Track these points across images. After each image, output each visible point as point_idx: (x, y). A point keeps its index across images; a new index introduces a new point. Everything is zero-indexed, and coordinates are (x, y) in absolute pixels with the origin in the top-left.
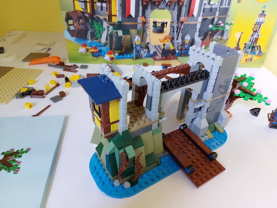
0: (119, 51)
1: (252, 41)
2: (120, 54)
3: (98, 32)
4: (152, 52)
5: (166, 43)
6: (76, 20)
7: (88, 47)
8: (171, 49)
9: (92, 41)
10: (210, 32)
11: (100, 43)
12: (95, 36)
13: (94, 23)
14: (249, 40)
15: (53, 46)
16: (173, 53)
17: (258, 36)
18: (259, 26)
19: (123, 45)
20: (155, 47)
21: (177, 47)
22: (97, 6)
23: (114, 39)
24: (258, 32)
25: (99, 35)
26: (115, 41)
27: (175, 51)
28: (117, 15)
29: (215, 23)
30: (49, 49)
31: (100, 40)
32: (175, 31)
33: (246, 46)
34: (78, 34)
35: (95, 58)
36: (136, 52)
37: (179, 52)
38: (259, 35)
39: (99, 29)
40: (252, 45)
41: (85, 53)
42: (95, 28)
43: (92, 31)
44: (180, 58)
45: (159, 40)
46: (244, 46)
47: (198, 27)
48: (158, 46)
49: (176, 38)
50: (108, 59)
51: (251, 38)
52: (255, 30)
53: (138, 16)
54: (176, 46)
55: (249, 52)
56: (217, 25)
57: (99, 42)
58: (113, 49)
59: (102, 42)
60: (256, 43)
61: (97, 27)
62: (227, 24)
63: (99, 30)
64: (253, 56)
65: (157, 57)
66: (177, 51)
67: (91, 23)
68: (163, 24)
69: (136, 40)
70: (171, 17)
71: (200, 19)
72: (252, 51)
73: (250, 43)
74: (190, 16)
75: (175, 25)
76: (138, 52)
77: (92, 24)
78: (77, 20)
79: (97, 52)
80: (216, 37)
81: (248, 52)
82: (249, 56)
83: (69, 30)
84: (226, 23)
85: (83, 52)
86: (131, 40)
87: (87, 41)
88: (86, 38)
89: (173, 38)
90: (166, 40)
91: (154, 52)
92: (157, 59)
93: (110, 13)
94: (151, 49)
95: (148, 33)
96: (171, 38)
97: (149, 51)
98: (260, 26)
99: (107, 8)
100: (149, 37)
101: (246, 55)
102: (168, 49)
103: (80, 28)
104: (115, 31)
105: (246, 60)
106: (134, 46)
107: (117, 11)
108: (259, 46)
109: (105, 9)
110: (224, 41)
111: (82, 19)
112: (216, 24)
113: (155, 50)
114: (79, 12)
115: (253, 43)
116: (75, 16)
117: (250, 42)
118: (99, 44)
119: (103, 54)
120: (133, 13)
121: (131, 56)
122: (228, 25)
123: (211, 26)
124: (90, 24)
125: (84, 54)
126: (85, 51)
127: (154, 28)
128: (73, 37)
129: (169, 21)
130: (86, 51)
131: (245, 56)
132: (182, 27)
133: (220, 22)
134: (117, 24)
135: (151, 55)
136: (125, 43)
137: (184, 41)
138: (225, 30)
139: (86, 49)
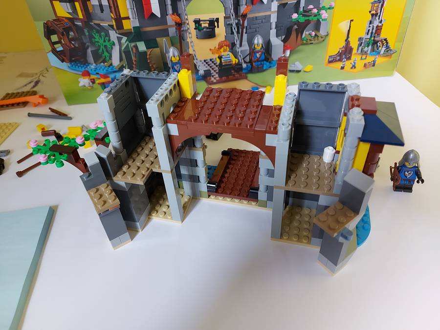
1: (372, 33)
3: (105, 50)
4: (201, 72)
5: (223, 54)
6: (63, 35)
7: (93, 77)
8: (234, 62)
9: (96, 65)
10: (296, 27)
11: (111, 67)
12: (100, 56)
13: (94, 35)
14: (365, 31)
15: (43, 76)
16: (238, 68)
17: (381, 22)
18: (380, 4)
19: (151, 65)
20: (205, 63)
21: (243, 59)
22: (93, 6)
23: (133, 58)
24: (380, 16)
25: (106, 54)
26: (135, 61)
27: (242, 65)
28: (131, 17)
29: (301, 10)
30: (37, 83)
31: (110, 61)
32: (235, 32)
33: (362, 43)
34: (71, 57)
37: (247, 65)
38: (381, 20)
39: (105, 44)
40: (373, 38)
41: (89, 86)
42: (96, 43)
43: (94, 49)
44: (250, 76)
45: (210, 50)
46: (358, 42)
47: (274, 19)
48: (211, 60)
49: (238, 43)
51: (369, 27)
52: (374, 12)
53: (167, 15)
54: (240, 56)
55: (369, 52)
56: (306, 13)
57: (109, 66)
59: (113, 65)
60: (379, 35)
61: (101, 41)
62: (324, 8)
63: (106, 46)
64: (376, 58)
65: (212, 79)
66: (244, 66)
67: (88, 35)
68: (213, 23)
69: (171, 54)
70: (224, 8)
71: (275, 6)
72: (373, 50)
73: (369, 36)
74: (256, 3)
75: (233, 22)
77: (91, 37)
78: (65, 33)
79: (109, 82)
80: (307, 33)
81: (366, 53)
82: (370, 59)
83: (54, 51)
84: (321, 7)
85: (87, 85)
86: (163, 56)
87: (88, 67)
88: (86, 63)
89: (233, 45)
90: (223, 49)
91: (205, 71)
92: (213, 81)
93: (118, 15)
94: (199, 66)
95: (189, 40)
96: (231, 45)
97: (197, 71)
98: (382, 5)
99: (110, 7)
100: (192, 46)
101: (364, 57)
102: (228, 63)
103: (73, 46)
104: (133, 44)
105: (365, 65)
106: (170, 65)
107: (128, 9)
108: (385, 40)
109: (107, 10)
110: (322, 39)
111: (72, 31)
112: (304, 11)
113: (207, 67)
114: (64, 19)
115: (373, 35)
116: (59, 28)
117: (368, 34)
118: (110, 69)
120: (156, 9)
122: (326, 11)
123: (295, 16)
124: (88, 37)
125: (89, 88)
126: (89, 84)
127: (198, 31)
128: (64, 63)
129: (221, 16)
130: (91, 84)
131: (361, 59)
132: (246, 24)
133: (311, 7)
134: (133, 31)
135: (201, 78)
136: (153, 62)
137: (253, 47)
138: (321, 20)
139: (91, 79)
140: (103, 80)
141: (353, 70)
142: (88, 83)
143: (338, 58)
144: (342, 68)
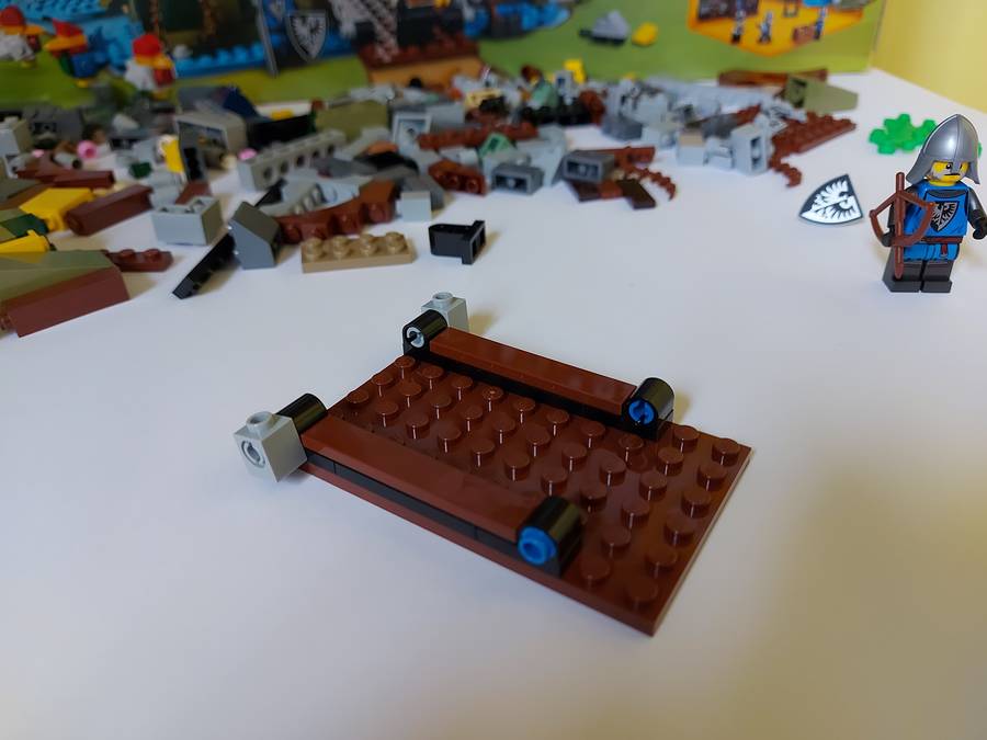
0: (188, 34)
2: (196, 51)
4: (348, 28)
7: (33, 28)
8: (439, 3)
16: (451, 21)
35: (82, 84)
36: (271, 31)
37: (477, 14)
41: (25, 60)
44: (488, 49)
50: (144, 83)
58: (157, 29)
64: (822, 15)
65: (380, 51)
66: (469, 13)
76: (281, 29)
79: (82, 49)
82: (807, 16)
85: (17, 56)
91: (358, 25)
92: (380, 60)
94: (340, 9)
97: (334, 24)
101: (791, 9)
102: (422, 4)
105: (796, 35)
113: (362, 13)
118: (84, 7)
119: (115, 59)
121: (251, 54)
125: (24, 65)
126: (24, 52)
130: (29, 52)
131: (786, 14)
135: (347, 45)
139: (29, 37)
140: (62, 42)
141: (765, 48)
142: (20, 52)
143: (723, 7)
144: (736, 39)
